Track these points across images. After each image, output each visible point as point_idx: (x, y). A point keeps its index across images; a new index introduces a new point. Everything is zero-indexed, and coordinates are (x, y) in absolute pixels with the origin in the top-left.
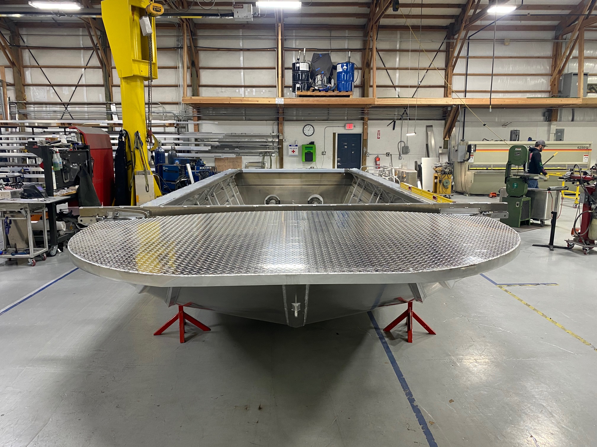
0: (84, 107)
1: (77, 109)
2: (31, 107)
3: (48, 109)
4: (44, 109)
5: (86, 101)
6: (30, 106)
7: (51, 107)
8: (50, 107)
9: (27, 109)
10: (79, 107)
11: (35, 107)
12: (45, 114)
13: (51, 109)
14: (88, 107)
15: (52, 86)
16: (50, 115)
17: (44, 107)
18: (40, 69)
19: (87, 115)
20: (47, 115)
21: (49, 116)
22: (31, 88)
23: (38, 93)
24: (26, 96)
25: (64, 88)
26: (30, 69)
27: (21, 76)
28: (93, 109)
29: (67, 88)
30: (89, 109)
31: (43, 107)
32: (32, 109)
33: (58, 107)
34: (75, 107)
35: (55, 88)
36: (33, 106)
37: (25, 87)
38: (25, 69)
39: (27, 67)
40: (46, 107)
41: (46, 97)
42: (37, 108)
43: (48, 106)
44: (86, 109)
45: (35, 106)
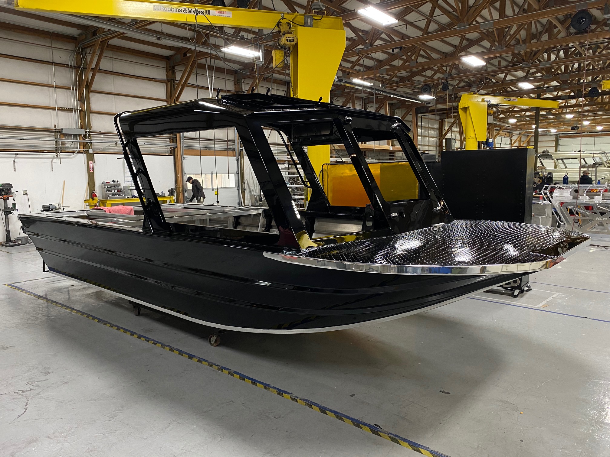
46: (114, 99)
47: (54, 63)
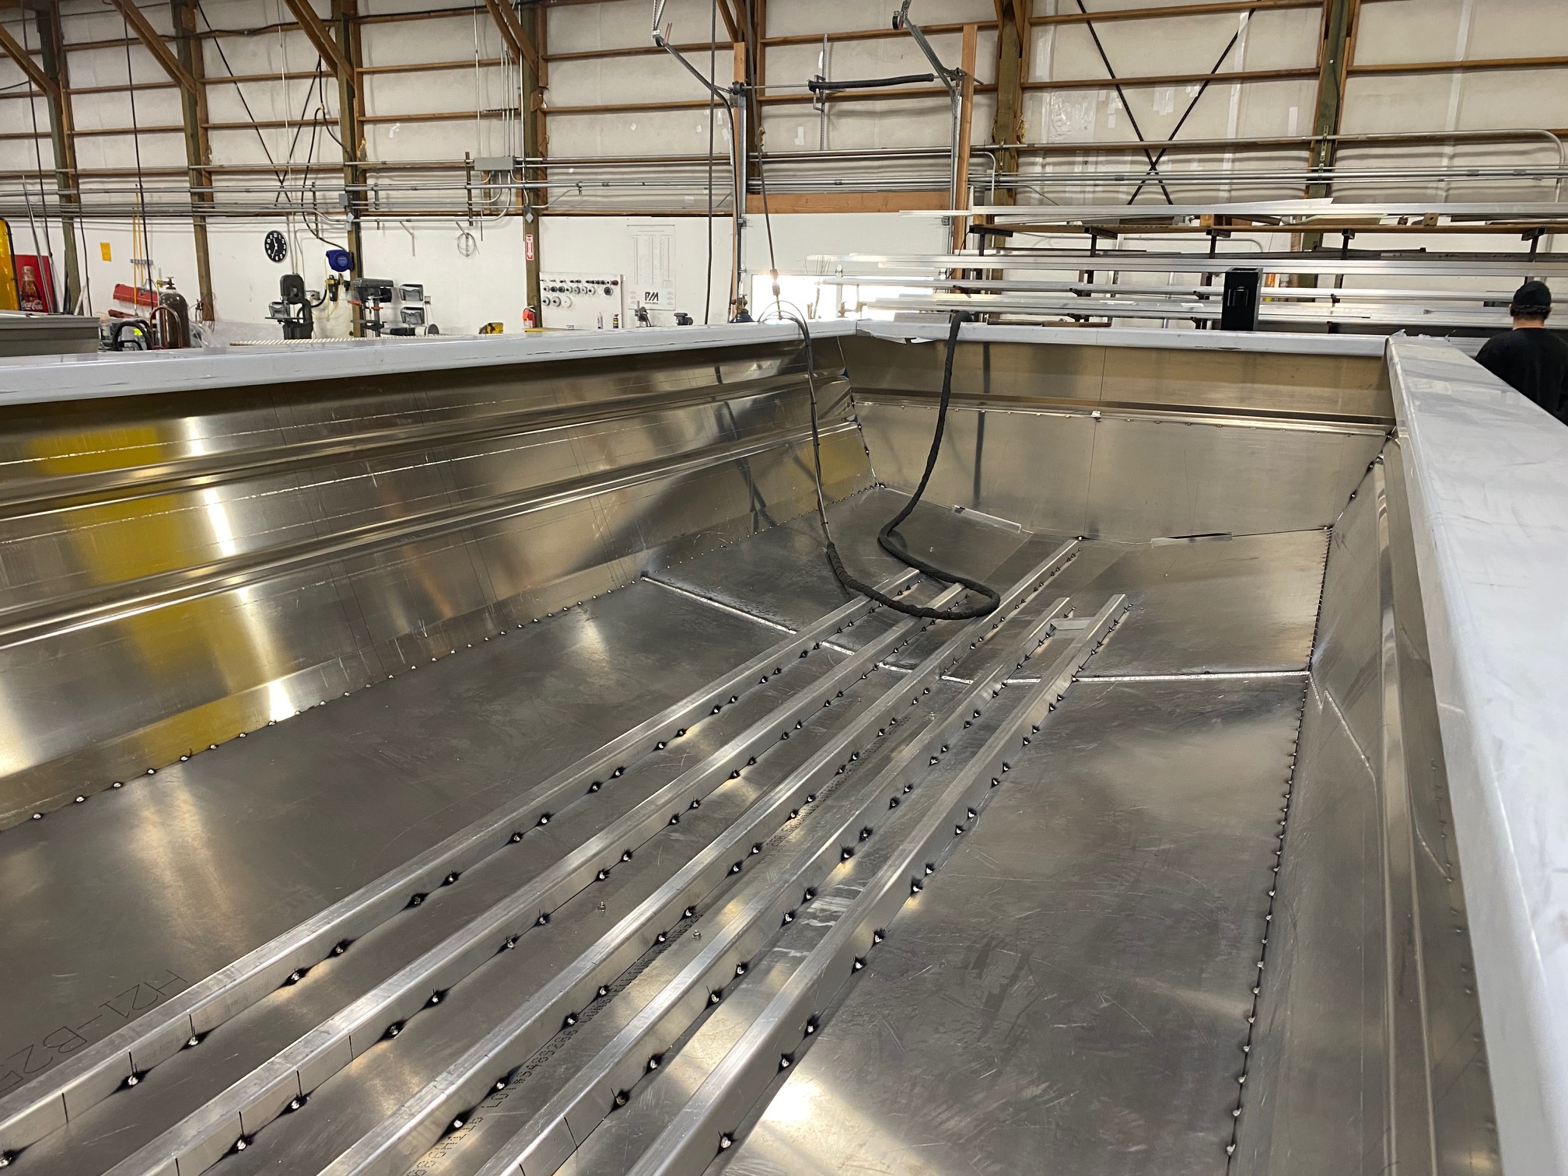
0: (1221, 160)
1: (1194, 166)
2: (1033, 164)
3: (1091, 169)
4: (1078, 169)
5: (1230, 135)
6: (1032, 159)
7: (1102, 163)
8: (1097, 163)
9: (1022, 170)
10: (1200, 161)
11: (1049, 164)
12: (1078, 189)
13: (1102, 168)
14: (1234, 161)
15: (1117, 85)
16: (1094, 192)
17: (1079, 163)
18: (1085, 26)
19: (1227, 187)
20: (1084, 192)
21: (1091, 196)
22: (1047, 97)
23: (1067, 114)
24: (1026, 126)
25: (1158, 90)
26: (1052, 27)
27: (1021, 56)
28: (1252, 165)
29: (1169, 91)
30: (1238, 165)
31: (1073, 163)
32: (1038, 169)
33: (1125, 163)
34: (1189, 161)
35: (1126, 92)
36: (1039, 160)
37: (1027, 95)
38: (1036, 30)
39: (1044, 22)
40: (1086, 163)
41: (1091, 128)
42: (1051, 167)
43: (1090, 159)
44: (1226, 163)
45: (1049, 160)
46: (599, 68)
47: (476, 7)
